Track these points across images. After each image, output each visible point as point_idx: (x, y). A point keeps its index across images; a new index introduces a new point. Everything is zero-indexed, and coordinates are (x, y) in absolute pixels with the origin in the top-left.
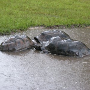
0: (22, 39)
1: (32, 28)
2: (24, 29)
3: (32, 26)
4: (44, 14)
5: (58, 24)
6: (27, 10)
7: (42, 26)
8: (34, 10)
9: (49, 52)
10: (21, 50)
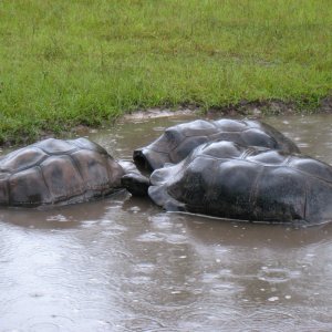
0: (72, 157)
1: (139, 116)
2: (98, 119)
3: (142, 107)
4: (213, 54)
5: (261, 94)
6: (137, 35)
7: (185, 105)
8: (168, 36)
9: (180, 209)
10: (64, 203)
